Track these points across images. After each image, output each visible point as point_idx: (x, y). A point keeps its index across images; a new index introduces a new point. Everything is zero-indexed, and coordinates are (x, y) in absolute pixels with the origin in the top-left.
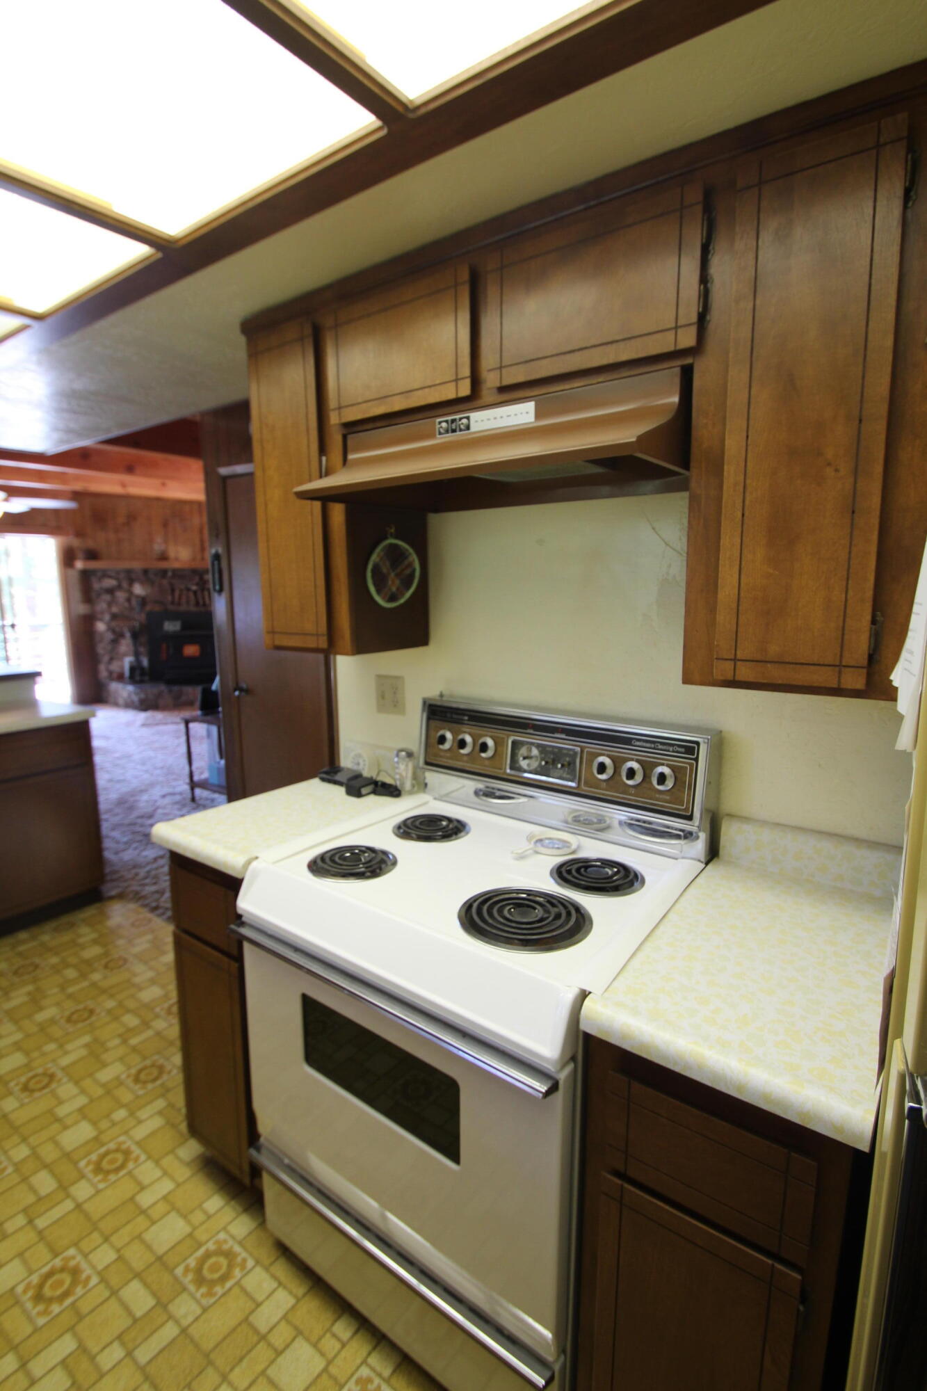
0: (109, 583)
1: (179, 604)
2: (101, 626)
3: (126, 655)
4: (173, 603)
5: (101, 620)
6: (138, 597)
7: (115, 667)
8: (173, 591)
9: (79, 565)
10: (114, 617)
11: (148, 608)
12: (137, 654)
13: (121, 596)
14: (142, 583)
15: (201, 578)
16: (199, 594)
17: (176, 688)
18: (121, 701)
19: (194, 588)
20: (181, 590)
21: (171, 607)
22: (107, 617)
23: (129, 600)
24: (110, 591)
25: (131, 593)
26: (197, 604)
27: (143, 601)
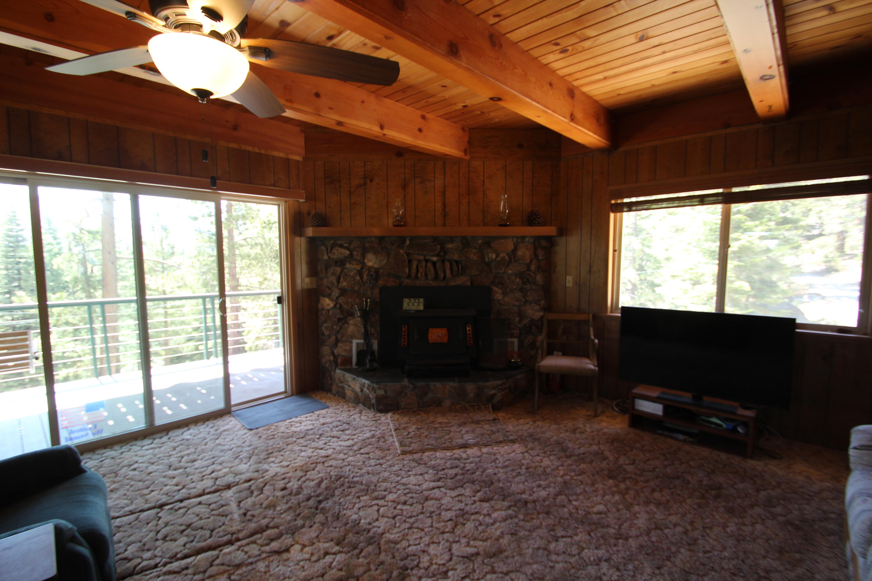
0: (340, 253)
1: (417, 277)
2: (327, 303)
3: (353, 337)
4: (409, 276)
5: (329, 296)
6: (370, 268)
7: (340, 350)
8: (410, 261)
9: (310, 232)
10: (343, 292)
11: (381, 282)
12: (367, 336)
13: (352, 267)
14: (376, 253)
15: (442, 248)
16: (438, 265)
17: (421, 384)
18: (349, 393)
19: (435, 259)
20: (419, 261)
21: (407, 282)
22: (336, 293)
23: (360, 273)
24: (341, 263)
25: (363, 264)
26: (436, 277)
27: (376, 274)
